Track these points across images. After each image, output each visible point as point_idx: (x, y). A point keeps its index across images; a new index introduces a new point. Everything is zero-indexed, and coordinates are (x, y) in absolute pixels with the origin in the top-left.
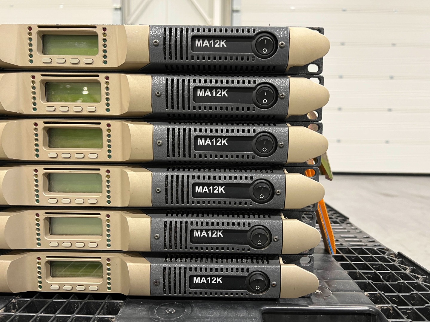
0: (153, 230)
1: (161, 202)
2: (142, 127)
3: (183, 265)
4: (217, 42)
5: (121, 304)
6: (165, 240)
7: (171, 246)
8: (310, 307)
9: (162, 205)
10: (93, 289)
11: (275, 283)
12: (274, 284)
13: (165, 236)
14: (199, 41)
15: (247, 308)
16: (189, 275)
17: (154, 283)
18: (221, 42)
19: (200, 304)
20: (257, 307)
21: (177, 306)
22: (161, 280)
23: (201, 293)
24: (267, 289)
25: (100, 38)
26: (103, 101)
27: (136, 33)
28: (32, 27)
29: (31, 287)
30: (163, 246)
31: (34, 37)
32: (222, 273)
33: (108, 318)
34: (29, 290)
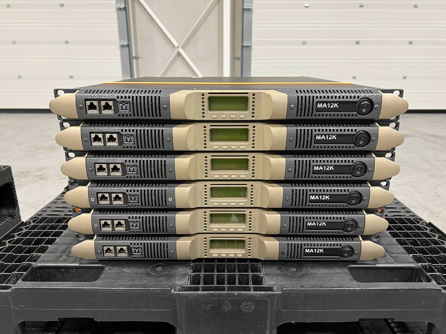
0: (282, 222)
1: (288, 205)
2: (278, 160)
3: (299, 242)
4: (332, 104)
5: (259, 265)
6: (290, 228)
7: (293, 231)
8: (378, 265)
9: (288, 207)
10: (240, 256)
11: (357, 252)
12: (357, 253)
13: (290, 225)
14: (320, 104)
15: (339, 267)
16: (304, 248)
17: (281, 253)
18: (335, 104)
19: (309, 265)
20: (345, 266)
21: (296, 267)
22: (286, 251)
23: (310, 258)
24: (351, 256)
25: (251, 100)
26: (251, 142)
27: (278, 101)
28: (204, 93)
29: (200, 255)
30: (288, 232)
31: (206, 100)
32: (324, 247)
33: (258, 274)
34: (199, 257)
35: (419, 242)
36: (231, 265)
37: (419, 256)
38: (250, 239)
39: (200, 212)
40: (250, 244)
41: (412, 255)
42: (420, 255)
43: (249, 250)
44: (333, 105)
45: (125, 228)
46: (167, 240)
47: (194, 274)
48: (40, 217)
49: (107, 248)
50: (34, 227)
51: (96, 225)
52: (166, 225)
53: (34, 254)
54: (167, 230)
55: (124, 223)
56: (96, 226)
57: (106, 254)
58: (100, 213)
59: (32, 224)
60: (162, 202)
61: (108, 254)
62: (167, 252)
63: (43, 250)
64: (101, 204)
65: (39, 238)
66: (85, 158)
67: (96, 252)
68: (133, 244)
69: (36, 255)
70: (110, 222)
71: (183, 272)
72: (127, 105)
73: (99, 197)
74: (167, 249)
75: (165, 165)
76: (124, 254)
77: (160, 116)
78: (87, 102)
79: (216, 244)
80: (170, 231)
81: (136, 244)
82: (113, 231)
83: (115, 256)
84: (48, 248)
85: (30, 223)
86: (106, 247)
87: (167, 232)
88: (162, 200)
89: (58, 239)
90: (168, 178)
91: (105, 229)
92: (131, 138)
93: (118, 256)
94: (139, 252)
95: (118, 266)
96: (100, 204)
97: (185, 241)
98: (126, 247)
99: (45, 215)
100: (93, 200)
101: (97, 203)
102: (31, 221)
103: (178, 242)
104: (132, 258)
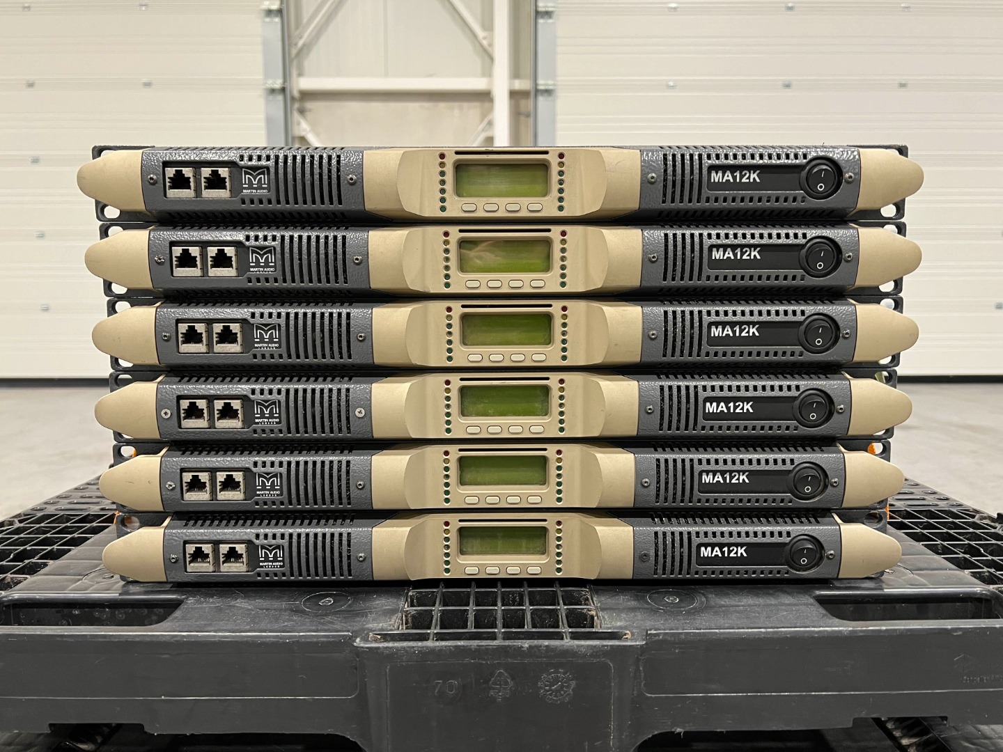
0: (639, 473)
1: (653, 429)
2: (624, 310)
3: (684, 529)
4: (746, 174)
5: (583, 593)
6: (658, 489)
7: (666, 499)
8: (887, 591)
9: (652, 433)
10: (534, 571)
11: (832, 552)
12: (831, 554)
13: (658, 482)
14: (717, 173)
15: (789, 593)
16: (696, 544)
17: (640, 557)
18: (752, 174)
19: (712, 590)
20: (806, 592)
21: (678, 595)
22: (652, 553)
23: (713, 573)
24: (817, 564)
25: (555, 169)
26: (557, 271)
27: (620, 164)
28: (446, 153)
29: (433, 571)
30: (654, 499)
31: (449, 169)
32: (748, 540)
33: (583, 609)
34: (430, 575)
35: (981, 549)
36: (513, 596)
37: (987, 574)
38: (559, 523)
39: (435, 452)
40: (559, 539)
41: (971, 572)
42: (988, 572)
43: (559, 554)
44: (748, 175)
45: (245, 493)
46: (350, 526)
47: (415, 610)
48: (39, 514)
49: (194, 549)
50: (18, 531)
51: (169, 483)
52: (348, 483)
53: (9, 575)
54: (349, 497)
55: (241, 480)
56: (171, 486)
57: (192, 565)
58: (183, 454)
59: (17, 525)
60: (340, 420)
61: (196, 565)
62: (349, 557)
63: (32, 570)
64: (188, 427)
65: (29, 548)
66: (155, 309)
67: (166, 560)
68: (262, 537)
69: (12, 578)
70: (207, 477)
71: (386, 606)
72: (262, 176)
73: (182, 408)
74: (349, 551)
75: (348, 325)
76: (238, 565)
77: (340, 203)
78: (169, 169)
79: (475, 543)
80: (357, 501)
81: (270, 535)
82: (212, 500)
83: (214, 572)
84: (47, 565)
85: (11, 523)
86: (192, 545)
87: (349, 504)
88: (339, 417)
89: (75, 551)
90: (356, 359)
91: (192, 496)
92: (267, 257)
93: (222, 571)
94: (275, 559)
95: (221, 596)
96: (183, 426)
97: (395, 529)
98: (243, 546)
99: (51, 510)
100: (167, 413)
101: (176, 425)
102: (16, 520)
103: (377, 532)
104: (259, 575)
